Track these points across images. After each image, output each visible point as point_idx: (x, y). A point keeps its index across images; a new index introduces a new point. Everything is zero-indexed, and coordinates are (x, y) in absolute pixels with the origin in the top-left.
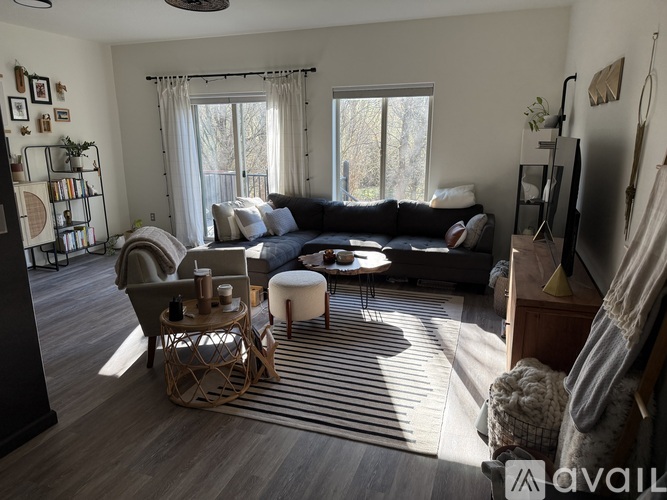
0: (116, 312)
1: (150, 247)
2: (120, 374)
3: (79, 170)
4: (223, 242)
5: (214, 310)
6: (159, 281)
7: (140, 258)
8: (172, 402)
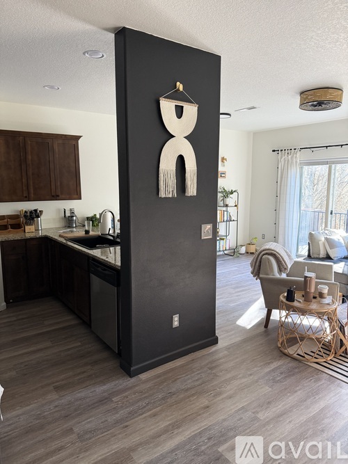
0: (243, 291)
1: (275, 255)
2: (249, 327)
3: (227, 206)
4: (314, 258)
5: (314, 300)
6: (277, 275)
7: (269, 261)
8: (281, 351)
